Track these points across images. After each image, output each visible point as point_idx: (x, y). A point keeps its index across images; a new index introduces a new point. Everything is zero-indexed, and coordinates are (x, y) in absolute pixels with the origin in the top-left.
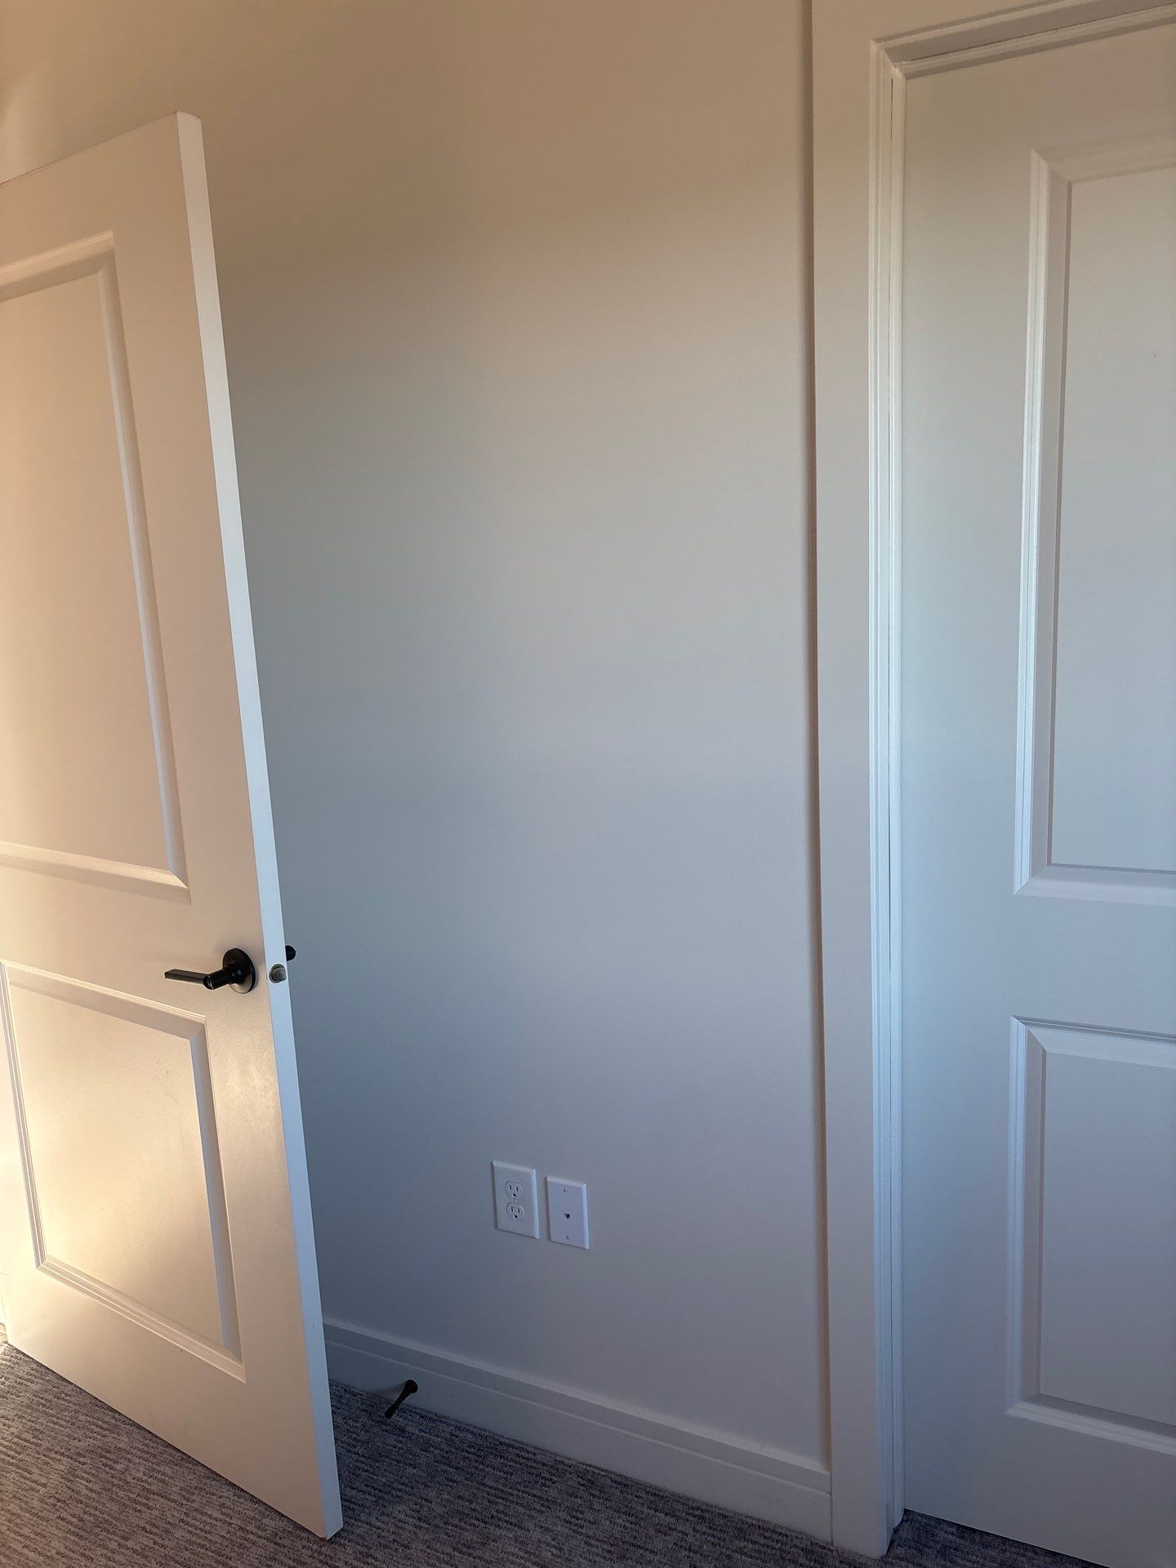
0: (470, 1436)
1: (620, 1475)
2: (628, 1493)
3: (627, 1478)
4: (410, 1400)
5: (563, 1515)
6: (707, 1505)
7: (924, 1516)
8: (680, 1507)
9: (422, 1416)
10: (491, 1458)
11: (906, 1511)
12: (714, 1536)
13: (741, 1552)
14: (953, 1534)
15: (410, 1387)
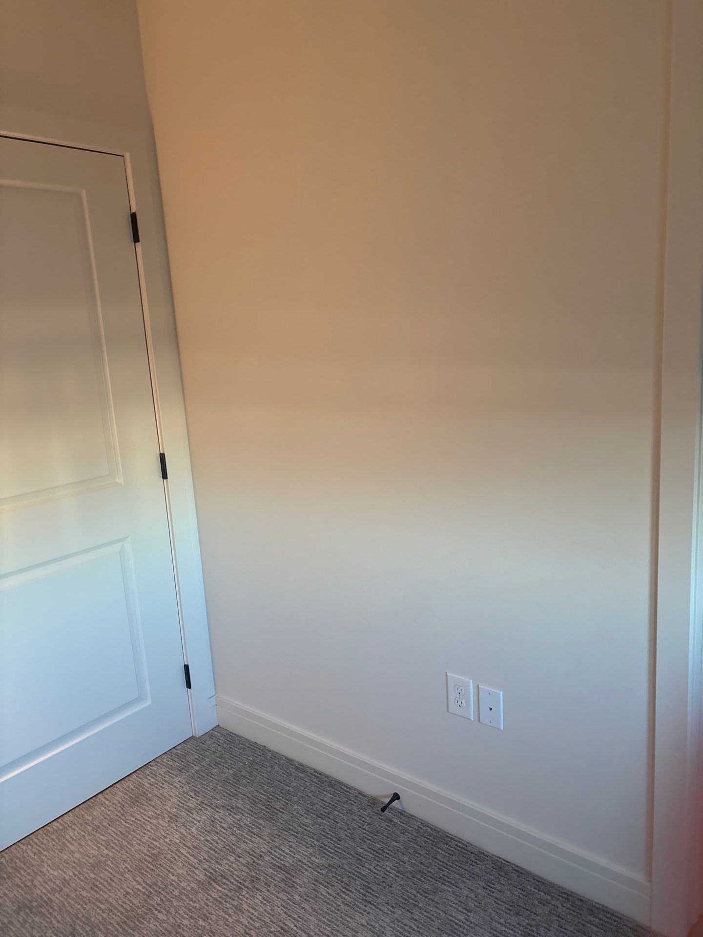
0: (429, 830)
1: (518, 866)
2: (522, 878)
3: (521, 868)
4: (395, 804)
5: (483, 884)
6: (571, 892)
8: (554, 890)
9: (402, 814)
10: (441, 845)
12: (574, 911)
13: (591, 923)
15: (396, 797)
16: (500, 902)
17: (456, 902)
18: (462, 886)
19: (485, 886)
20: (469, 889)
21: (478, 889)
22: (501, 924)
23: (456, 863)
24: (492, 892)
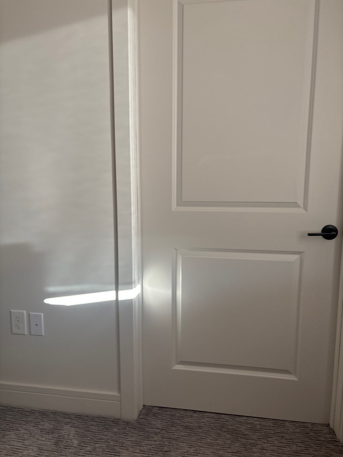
2: (56, 415)
6: (82, 414)
7: (149, 406)
11: (144, 406)
19: (35, 425)
20: (25, 429)
21: (30, 428)
24: (39, 427)
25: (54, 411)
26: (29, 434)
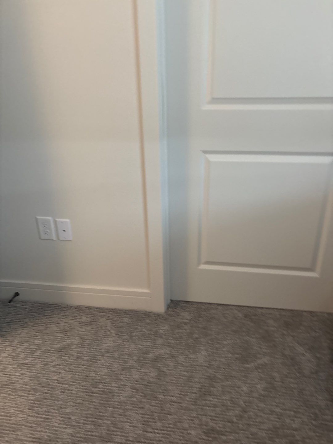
0: (39, 304)
2: (90, 310)
3: (90, 306)
4: (17, 298)
7: (176, 301)
8: (107, 310)
9: (21, 302)
10: (47, 309)
11: (171, 300)
12: (117, 315)
13: (126, 317)
14: (184, 304)
15: (17, 294)
16: (81, 323)
17: (59, 330)
18: (60, 322)
19: (72, 318)
20: (64, 322)
21: (69, 321)
22: (83, 331)
23: (57, 314)
24: (76, 320)
25: (88, 306)
26: (69, 326)
